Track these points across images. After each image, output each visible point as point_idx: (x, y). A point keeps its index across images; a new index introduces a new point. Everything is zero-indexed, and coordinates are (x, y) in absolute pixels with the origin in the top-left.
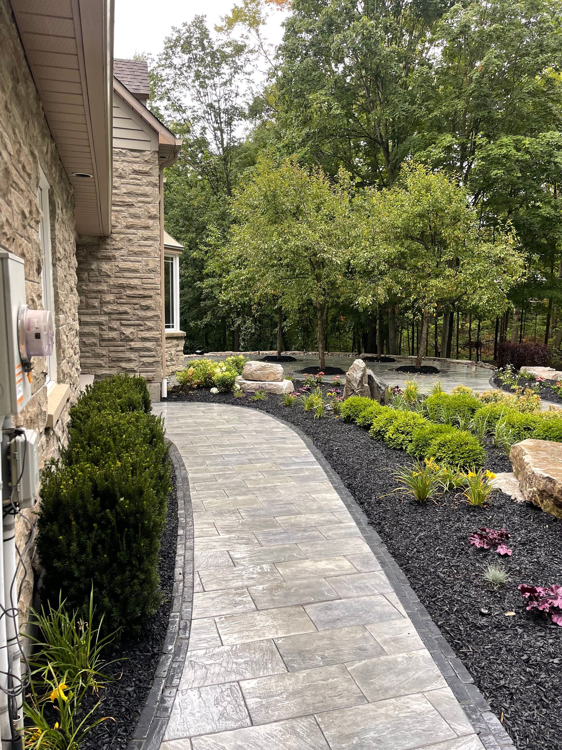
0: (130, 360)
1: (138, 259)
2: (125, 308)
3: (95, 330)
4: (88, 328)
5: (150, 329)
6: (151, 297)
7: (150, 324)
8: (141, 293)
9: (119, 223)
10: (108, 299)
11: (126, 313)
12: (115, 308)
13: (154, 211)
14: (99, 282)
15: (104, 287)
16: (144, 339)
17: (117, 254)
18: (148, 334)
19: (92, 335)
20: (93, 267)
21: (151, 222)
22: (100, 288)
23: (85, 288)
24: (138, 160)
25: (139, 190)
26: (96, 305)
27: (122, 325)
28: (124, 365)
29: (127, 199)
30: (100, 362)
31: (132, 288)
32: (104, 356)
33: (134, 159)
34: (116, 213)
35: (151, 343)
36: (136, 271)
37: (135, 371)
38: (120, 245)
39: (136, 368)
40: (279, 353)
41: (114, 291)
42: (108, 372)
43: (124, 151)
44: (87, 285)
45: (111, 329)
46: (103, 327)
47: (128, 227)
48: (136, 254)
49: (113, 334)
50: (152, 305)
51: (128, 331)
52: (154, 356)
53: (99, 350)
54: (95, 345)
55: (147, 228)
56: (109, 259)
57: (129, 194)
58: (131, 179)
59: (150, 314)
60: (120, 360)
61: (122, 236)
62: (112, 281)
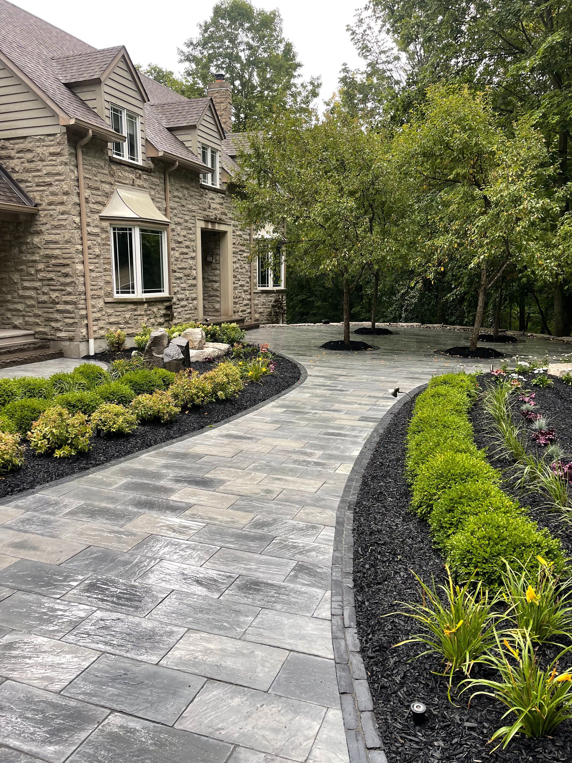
0: (57, 321)
1: (58, 232)
2: (51, 275)
3: (32, 293)
4: (28, 292)
5: (69, 294)
6: (68, 265)
7: (69, 289)
8: (61, 262)
9: (44, 201)
10: (39, 268)
11: (51, 279)
12: (45, 275)
13: (66, 188)
14: (33, 253)
15: (36, 257)
16: (66, 303)
17: (43, 228)
18: (68, 298)
19: (31, 297)
20: (28, 241)
21: (65, 198)
22: (34, 258)
23: (24, 258)
24: (53, 143)
25: (54, 170)
26: (33, 272)
27: (51, 290)
28: (53, 324)
29: (47, 180)
30: (37, 321)
31: (56, 257)
32: (40, 316)
33: (50, 143)
34: (41, 193)
35: (71, 306)
36: (56, 243)
37: (61, 330)
38: (44, 220)
39: (61, 328)
40: (373, 325)
41: (44, 260)
42: (43, 330)
43: (42, 137)
44: (26, 256)
45: (44, 293)
46: (39, 292)
47: (50, 204)
48: (56, 227)
49: (44, 298)
50: (70, 273)
51: (54, 295)
52: (73, 318)
53: (37, 311)
54: (34, 306)
55: (62, 203)
56: (39, 233)
57: (48, 174)
58: (49, 161)
59: (68, 280)
60: (49, 320)
61: (46, 212)
62: (42, 252)
